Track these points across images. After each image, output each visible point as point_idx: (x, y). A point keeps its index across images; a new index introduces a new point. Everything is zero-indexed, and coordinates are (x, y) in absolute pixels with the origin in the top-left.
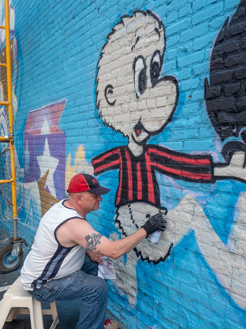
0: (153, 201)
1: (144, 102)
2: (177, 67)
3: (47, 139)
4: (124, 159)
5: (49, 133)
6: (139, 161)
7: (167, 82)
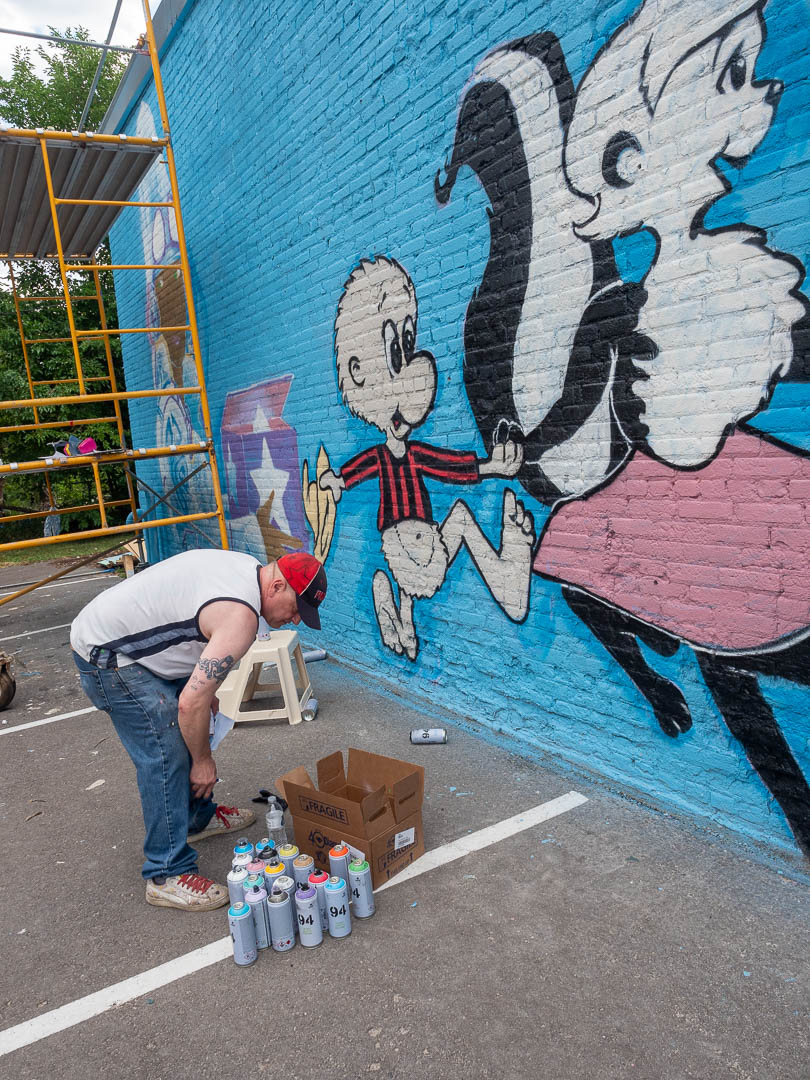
0: (422, 515)
1: (400, 383)
2: (433, 341)
3: (264, 440)
4: (383, 463)
5: (269, 430)
6: (401, 464)
7: (424, 358)
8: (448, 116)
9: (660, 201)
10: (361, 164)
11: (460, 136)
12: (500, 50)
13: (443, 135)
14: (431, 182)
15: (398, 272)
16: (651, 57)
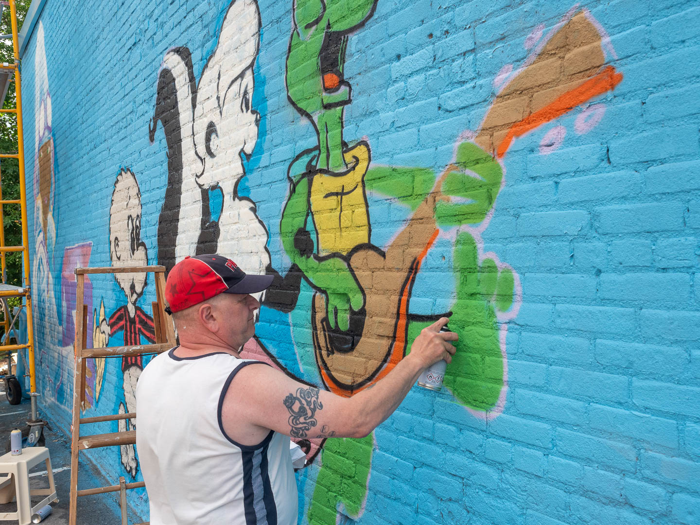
0: (139, 363)
2: (146, 236)
4: (126, 320)
6: (133, 322)
7: (143, 247)
8: (154, 85)
9: (223, 172)
10: (123, 103)
11: (158, 99)
12: (172, 51)
13: (152, 96)
14: (148, 126)
15: (135, 184)
16: (221, 79)
